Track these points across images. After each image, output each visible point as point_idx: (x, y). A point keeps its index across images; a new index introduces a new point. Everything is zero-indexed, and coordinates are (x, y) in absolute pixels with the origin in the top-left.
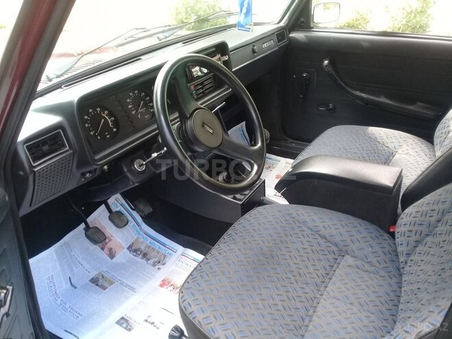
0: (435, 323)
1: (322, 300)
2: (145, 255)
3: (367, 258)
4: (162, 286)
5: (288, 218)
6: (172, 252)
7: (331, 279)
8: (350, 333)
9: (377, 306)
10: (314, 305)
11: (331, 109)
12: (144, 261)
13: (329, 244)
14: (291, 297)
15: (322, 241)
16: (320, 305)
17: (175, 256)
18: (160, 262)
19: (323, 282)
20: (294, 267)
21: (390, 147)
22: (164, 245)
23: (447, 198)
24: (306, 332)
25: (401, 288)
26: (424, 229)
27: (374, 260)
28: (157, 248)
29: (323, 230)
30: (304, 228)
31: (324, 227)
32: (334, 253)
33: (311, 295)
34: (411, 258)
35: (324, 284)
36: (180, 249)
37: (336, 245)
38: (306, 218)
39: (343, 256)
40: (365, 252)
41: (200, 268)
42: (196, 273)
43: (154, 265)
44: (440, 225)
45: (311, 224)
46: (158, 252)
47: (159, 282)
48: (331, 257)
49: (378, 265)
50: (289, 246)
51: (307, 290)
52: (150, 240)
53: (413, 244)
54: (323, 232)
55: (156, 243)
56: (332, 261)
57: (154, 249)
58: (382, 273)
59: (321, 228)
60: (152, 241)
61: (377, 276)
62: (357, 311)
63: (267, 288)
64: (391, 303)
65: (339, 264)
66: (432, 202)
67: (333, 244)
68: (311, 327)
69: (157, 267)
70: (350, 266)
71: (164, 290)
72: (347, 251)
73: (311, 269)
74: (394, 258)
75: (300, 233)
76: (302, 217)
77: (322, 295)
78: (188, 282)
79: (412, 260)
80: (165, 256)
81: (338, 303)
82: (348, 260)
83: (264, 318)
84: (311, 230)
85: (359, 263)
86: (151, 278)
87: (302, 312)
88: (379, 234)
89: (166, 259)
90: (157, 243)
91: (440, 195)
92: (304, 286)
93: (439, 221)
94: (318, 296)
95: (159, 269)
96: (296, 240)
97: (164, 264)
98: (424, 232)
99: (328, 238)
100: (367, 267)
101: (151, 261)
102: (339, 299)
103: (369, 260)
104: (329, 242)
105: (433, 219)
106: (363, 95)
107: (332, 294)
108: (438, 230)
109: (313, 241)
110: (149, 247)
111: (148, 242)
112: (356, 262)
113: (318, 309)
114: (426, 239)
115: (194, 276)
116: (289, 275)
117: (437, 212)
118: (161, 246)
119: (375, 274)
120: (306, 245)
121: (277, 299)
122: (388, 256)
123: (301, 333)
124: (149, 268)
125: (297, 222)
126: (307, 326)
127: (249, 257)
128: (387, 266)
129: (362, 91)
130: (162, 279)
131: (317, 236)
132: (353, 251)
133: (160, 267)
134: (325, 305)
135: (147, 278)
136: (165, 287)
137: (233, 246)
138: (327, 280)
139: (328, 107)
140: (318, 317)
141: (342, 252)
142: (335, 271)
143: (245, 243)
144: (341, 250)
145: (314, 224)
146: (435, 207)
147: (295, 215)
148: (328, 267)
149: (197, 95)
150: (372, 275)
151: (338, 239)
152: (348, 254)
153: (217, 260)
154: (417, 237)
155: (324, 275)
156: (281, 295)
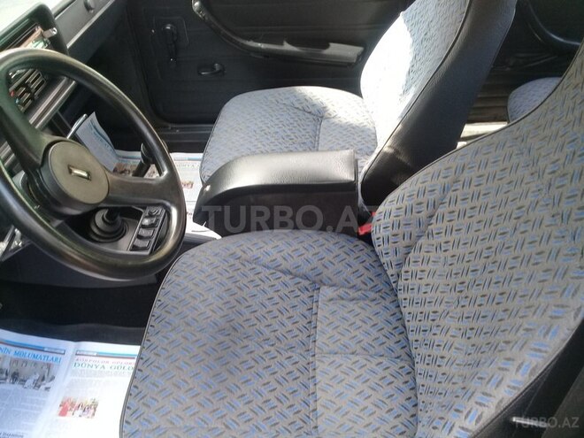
0: (516, 385)
1: (317, 363)
2: (15, 377)
3: (349, 283)
4: (63, 413)
5: (232, 261)
6: (59, 356)
7: (316, 327)
8: (369, 397)
9: (383, 343)
10: (311, 375)
11: (220, 71)
12: (17, 386)
13: (298, 280)
14: (281, 380)
15: (287, 278)
16: (317, 371)
17: (65, 360)
18: (44, 378)
19: (309, 336)
20: (267, 332)
21: (313, 112)
22: (41, 349)
23: (434, 185)
24: (316, 419)
25: (399, 306)
26: (415, 231)
27: (358, 282)
28: (31, 358)
29: (283, 262)
30: (259, 269)
31: (284, 259)
32: (307, 289)
33: (303, 362)
34: (404, 269)
35: (312, 338)
36: (70, 346)
37: (306, 277)
38: (256, 253)
39: (319, 289)
40: (344, 275)
41: (137, 391)
42: (133, 402)
43: (37, 386)
44: (433, 221)
45: (266, 260)
46: (36, 364)
47: (57, 409)
48: (305, 296)
49: (363, 286)
50: (250, 303)
51: (296, 358)
52: (13, 349)
53: (402, 251)
54: (285, 265)
55: (25, 350)
56: (308, 301)
57: (26, 362)
58: (372, 295)
59: (280, 260)
60: (18, 350)
61: (367, 302)
62: (365, 362)
63: (247, 381)
64: (396, 333)
65: (317, 301)
66: (416, 193)
67: (302, 278)
68: (320, 410)
69: (42, 387)
70: (332, 300)
71: (69, 418)
72: (321, 281)
73: (289, 324)
74: (379, 270)
75: (256, 277)
76: (250, 254)
77: (314, 355)
78: (127, 422)
79: (407, 272)
80: (49, 366)
81: (338, 359)
82: (327, 292)
83: (260, 430)
84: (268, 268)
85: (341, 291)
86: (40, 409)
87: (302, 394)
88: (353, 245)
89: (53, 369)
90: (28, 351)
91: (424, 182)
92: (290, 354)
93: (431, 217)
94: (311, 359)
95: (47, 389)
96: (254, 291)
97: (53, 378)
98: (415, 234)
99: (294, 271)
100: (352, 294)
101: (30, 382)
102: (336, 353)
103: (352, 284)
104: (296, 276)
105: (423, 215)
106: (259, 44)
107: (326, 349)
108: (434, 227)
109: (276, 282)
110: (16, 361)
111: (12, 354)
112: (337, 292)
113: (318, 378)
114: (420, 242)
115: (133, 409)
116: (267, 348)
117: (425, 205)
118: (36, 353)
119: (364, 299)
120: (271, 293)
121: (265, 391)
122: (372, 270)
123: (313, 424)
124: (31, 394)
125: (246, 263)
126: (315, 410)
127: (205, 345)
128: (374, 284)
129: (256, 39)
130: (59, 403)
131: (279, 274)
132: (329, 278)
133: (48, 385)
134: (325, 369)
135: (35, 412)
136: (70, 413)
137: (173, 336)
138: (313, 331)
139: (214, 68)
140: (323, 390)
141: (316, 283)
142: (316, 314)
143: (188, 324)
144: (314, 282)
145: (269, 259)
146: (421, 199)
147: (240, 253)
148: (307, 313)
149: (24, 105)
150: (361, 303)
151: (305, 269)
152: (325, 285)
153: (158, 368)
154: (407, 241)
155: (307, 326)
156: (268, 383)
